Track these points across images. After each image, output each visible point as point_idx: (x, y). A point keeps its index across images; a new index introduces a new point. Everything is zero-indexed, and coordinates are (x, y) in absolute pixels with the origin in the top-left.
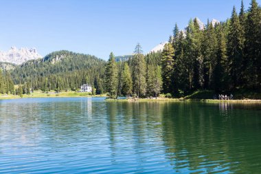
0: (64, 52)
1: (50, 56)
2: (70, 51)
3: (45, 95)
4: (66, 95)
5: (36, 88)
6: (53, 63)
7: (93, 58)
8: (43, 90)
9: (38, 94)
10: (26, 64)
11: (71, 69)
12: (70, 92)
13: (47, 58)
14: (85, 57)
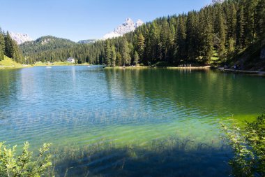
0: (49, 37)
1: (40, 39)
2: (53, 36)
3: (44, 64)
4: (58, 64)
5: (37, 60)
6: (43, 43)
7: (69, 41)
8: (43, 61)
9: (39, 64)
10: (24, 44)
11: (55, 48)
12: (60, 62)
13: (38, 40)
14: (64, 40)
